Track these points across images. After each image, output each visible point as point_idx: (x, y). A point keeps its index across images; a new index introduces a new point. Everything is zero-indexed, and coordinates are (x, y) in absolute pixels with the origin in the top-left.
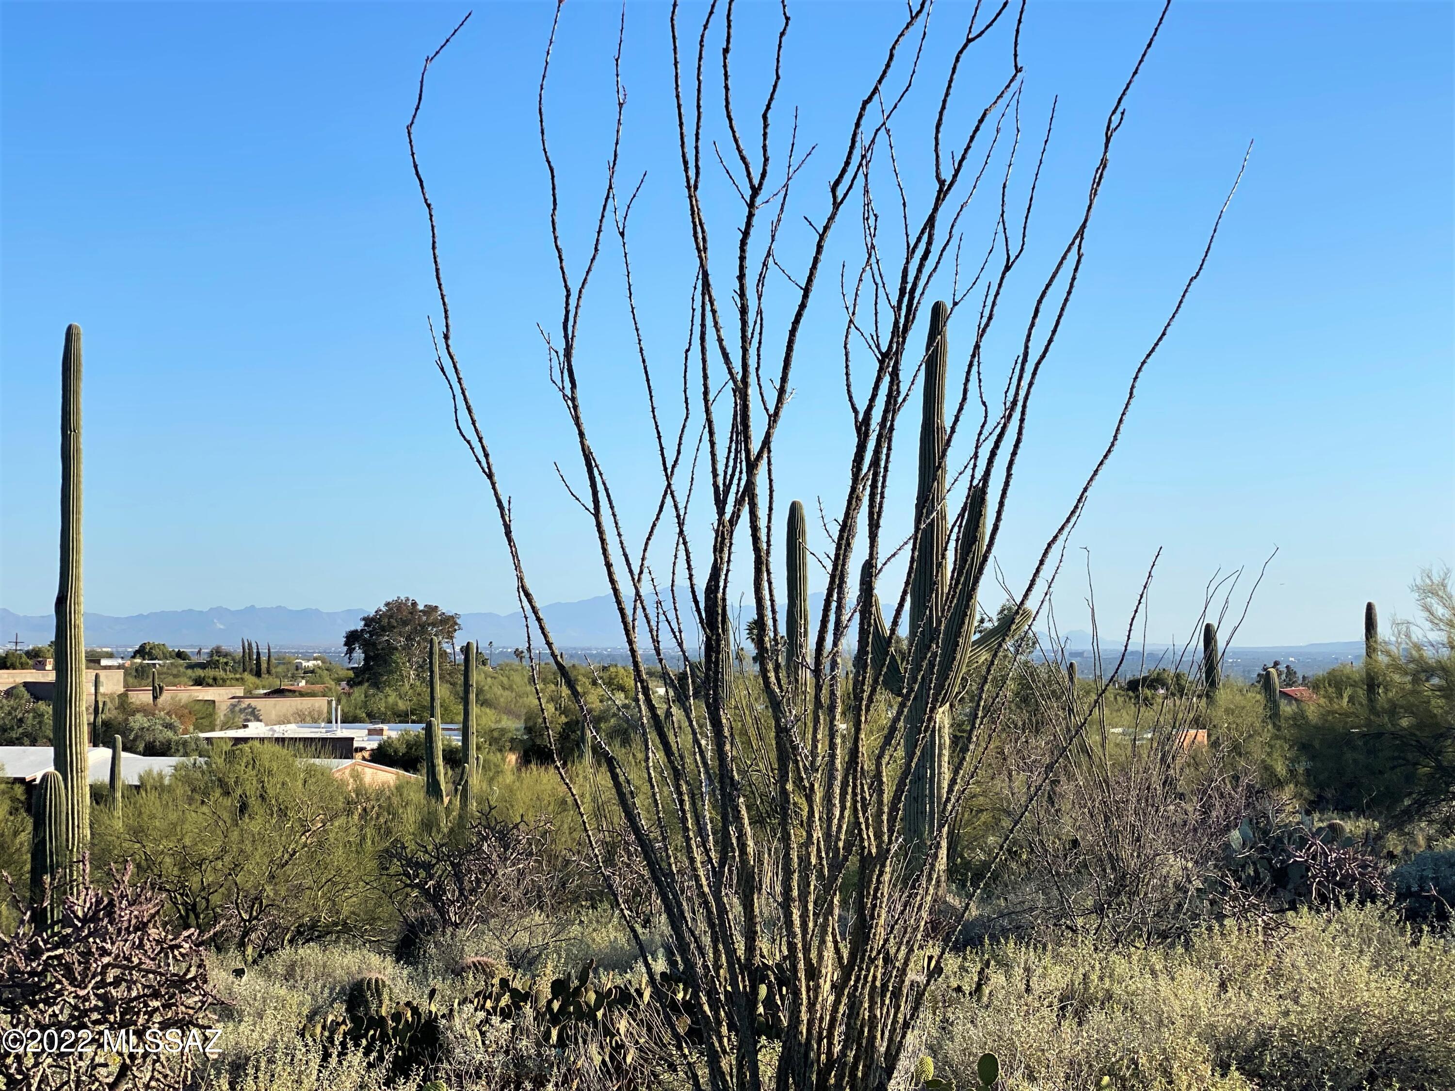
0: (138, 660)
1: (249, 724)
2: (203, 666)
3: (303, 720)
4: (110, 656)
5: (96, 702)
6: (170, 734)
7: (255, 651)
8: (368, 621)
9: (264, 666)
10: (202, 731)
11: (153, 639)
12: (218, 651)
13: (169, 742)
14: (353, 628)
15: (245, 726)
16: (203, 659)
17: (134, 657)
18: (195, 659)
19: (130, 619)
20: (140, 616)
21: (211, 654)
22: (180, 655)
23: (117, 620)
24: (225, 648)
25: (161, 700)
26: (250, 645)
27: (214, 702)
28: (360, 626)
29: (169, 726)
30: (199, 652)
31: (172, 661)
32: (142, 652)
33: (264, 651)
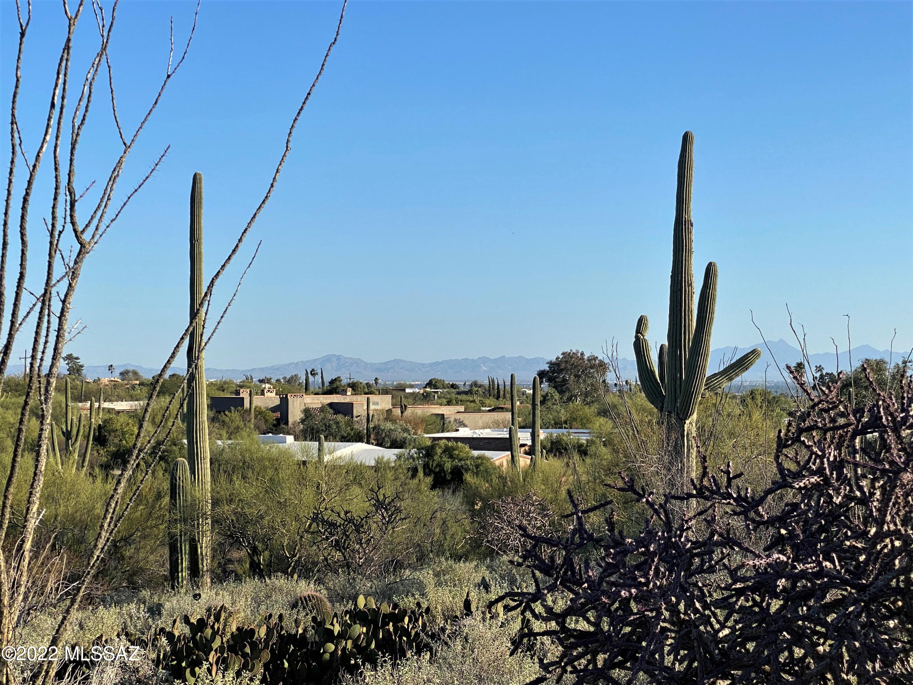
0: (428, 390)
1: (460, 429)
2: (466, 393)
3: (498, 427)
4: (411, 386)
5: (368, 414)
6: (405, 435)
7: (496, 383)
8: (551, 364)
9: (502, 393)
10: (427, 433)
11: (438, 376)
12: (475, 384)
13: (405, 439)
14: (542, 369)
15: (457, 430)
16: (467, 389)
17: (425, 387)
18: (462, 389)
19: (431, 365)
20: (437, 363)
21: (471, 386)
22: (453, 386)
23: (423, 365)
24: (479, 382)
25: (405, 413)
26: (493, 380)
27: (443, 415)
28: (546, 367)
29: (406, 430)
30: (465, 384)
31: (448, 390)
32: (430, 384)
33: (501, 383)
